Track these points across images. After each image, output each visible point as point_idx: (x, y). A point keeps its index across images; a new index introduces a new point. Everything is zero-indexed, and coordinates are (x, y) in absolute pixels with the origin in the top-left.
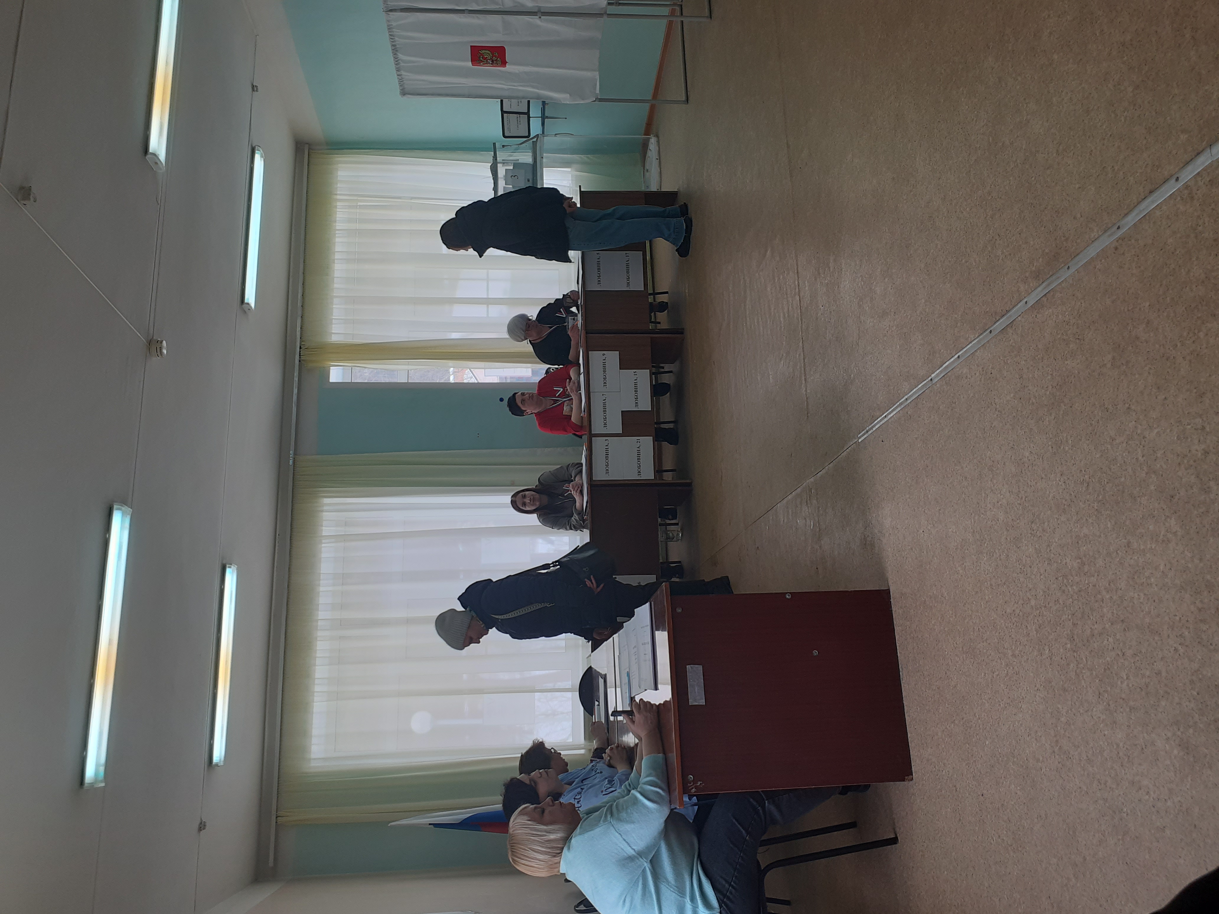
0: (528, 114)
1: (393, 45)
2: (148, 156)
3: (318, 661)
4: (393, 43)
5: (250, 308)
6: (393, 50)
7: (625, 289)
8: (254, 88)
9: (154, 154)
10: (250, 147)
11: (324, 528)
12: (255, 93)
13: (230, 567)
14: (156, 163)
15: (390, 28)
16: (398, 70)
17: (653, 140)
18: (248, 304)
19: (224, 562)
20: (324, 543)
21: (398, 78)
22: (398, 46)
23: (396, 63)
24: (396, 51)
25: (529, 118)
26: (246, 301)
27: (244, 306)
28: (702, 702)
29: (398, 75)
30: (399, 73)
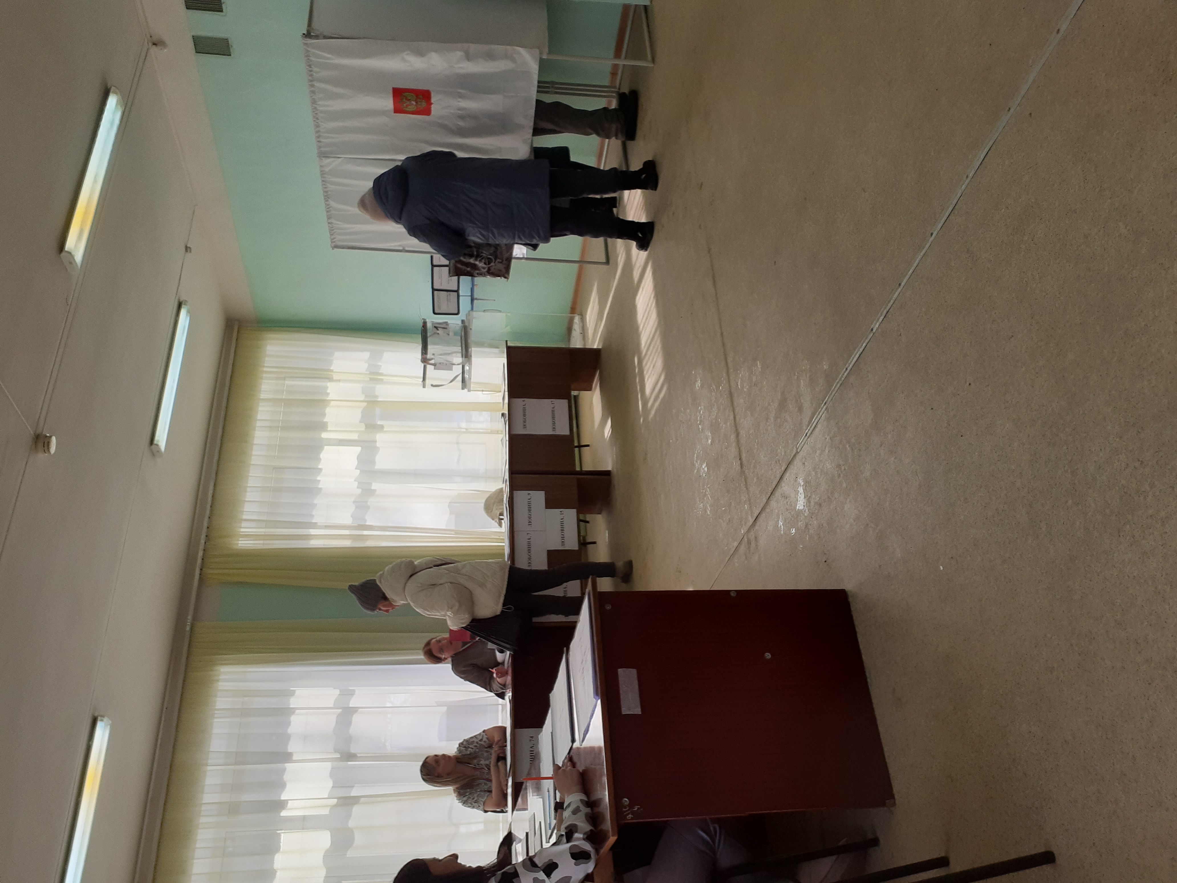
0: (457, 291)
1: (325, 192)
2: (63, 254)
3: (198, 853)
4: (325, 190)
5: (159, 451)
6: (326, 196)
7: (551, 433)
8: (187, 249)
9: (69, 253)
10: (177, 300)
11: (218, 699)
12: (188, 254)
13: (102, 720)
14: (71, 263)
15: (323, 173)
16: (329, 218)
17: (577, 319)
18: (157, 445)
19: (96, 715)
20: (217, 718)
21: (329, 226)
22: (330, 193)
23: (328, 210)
24: (328, 198)
25: (458, 296)
26: (155, 442)
27: (153, 446)
28: (638, 711)
29: (329, 223)
30: (329, 221)
